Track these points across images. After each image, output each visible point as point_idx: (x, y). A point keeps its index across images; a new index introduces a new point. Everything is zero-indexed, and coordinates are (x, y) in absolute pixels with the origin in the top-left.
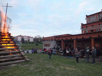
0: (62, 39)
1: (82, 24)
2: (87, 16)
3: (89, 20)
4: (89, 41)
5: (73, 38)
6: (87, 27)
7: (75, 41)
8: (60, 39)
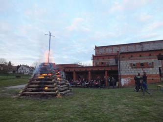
0: (75, 70)
1: (93, 55)
2: (96, 47)
3: (98, 52)
4: (103, 73)
5: (87, 70)
7: (89, 72)
8: (72, 70)
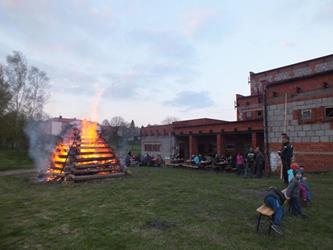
0: (191, 132)
1: (238, 95)
2: (253, 75)
3: (257, 86)
6: (248, 104)
7: (219, 137)
8: (186, 132)
